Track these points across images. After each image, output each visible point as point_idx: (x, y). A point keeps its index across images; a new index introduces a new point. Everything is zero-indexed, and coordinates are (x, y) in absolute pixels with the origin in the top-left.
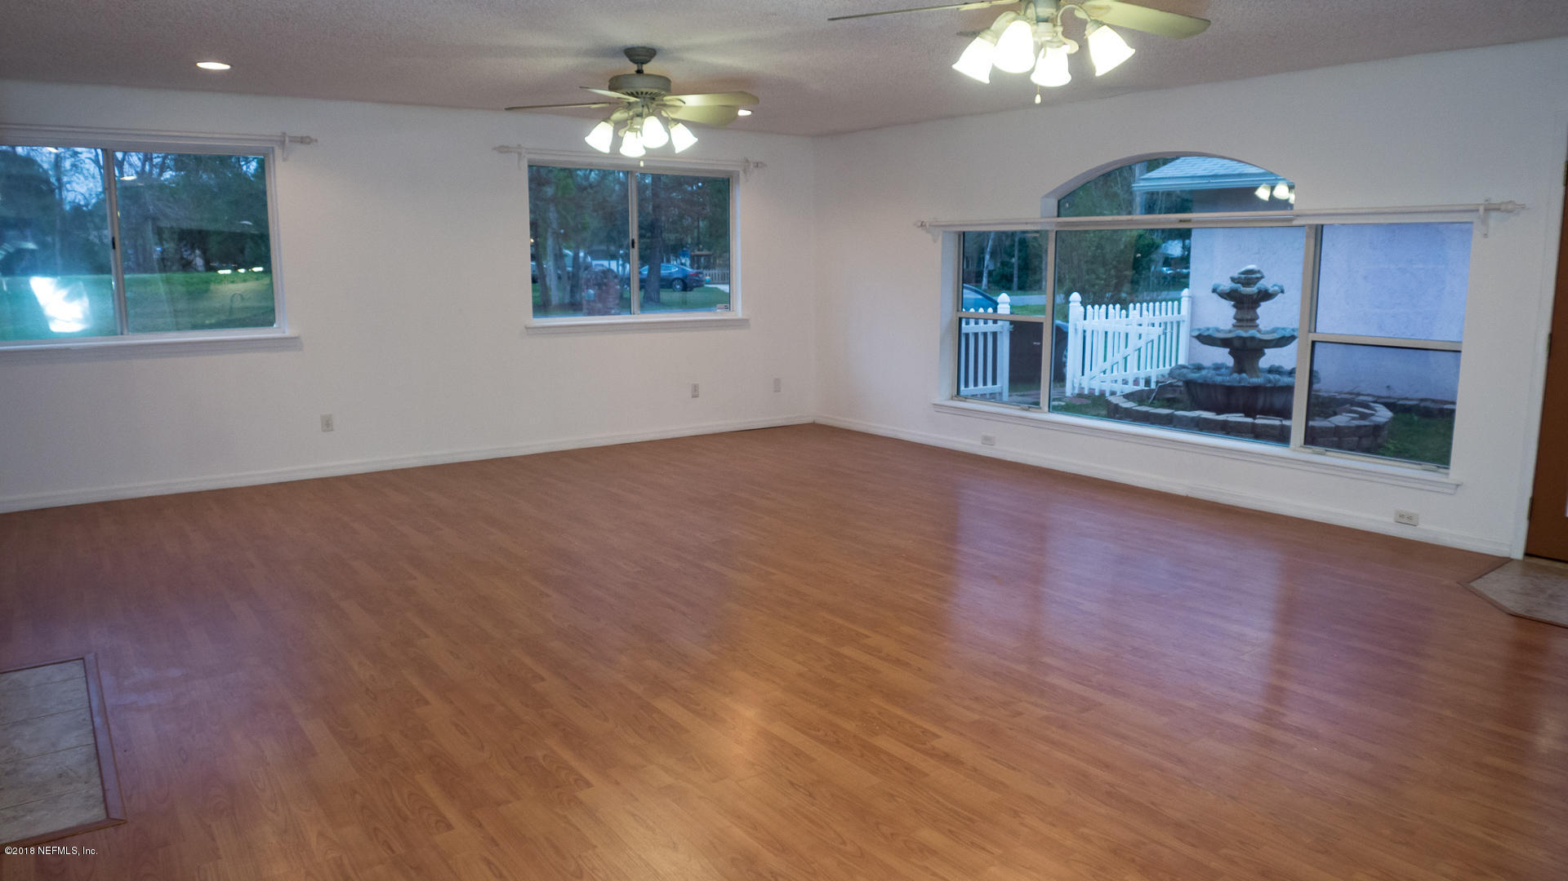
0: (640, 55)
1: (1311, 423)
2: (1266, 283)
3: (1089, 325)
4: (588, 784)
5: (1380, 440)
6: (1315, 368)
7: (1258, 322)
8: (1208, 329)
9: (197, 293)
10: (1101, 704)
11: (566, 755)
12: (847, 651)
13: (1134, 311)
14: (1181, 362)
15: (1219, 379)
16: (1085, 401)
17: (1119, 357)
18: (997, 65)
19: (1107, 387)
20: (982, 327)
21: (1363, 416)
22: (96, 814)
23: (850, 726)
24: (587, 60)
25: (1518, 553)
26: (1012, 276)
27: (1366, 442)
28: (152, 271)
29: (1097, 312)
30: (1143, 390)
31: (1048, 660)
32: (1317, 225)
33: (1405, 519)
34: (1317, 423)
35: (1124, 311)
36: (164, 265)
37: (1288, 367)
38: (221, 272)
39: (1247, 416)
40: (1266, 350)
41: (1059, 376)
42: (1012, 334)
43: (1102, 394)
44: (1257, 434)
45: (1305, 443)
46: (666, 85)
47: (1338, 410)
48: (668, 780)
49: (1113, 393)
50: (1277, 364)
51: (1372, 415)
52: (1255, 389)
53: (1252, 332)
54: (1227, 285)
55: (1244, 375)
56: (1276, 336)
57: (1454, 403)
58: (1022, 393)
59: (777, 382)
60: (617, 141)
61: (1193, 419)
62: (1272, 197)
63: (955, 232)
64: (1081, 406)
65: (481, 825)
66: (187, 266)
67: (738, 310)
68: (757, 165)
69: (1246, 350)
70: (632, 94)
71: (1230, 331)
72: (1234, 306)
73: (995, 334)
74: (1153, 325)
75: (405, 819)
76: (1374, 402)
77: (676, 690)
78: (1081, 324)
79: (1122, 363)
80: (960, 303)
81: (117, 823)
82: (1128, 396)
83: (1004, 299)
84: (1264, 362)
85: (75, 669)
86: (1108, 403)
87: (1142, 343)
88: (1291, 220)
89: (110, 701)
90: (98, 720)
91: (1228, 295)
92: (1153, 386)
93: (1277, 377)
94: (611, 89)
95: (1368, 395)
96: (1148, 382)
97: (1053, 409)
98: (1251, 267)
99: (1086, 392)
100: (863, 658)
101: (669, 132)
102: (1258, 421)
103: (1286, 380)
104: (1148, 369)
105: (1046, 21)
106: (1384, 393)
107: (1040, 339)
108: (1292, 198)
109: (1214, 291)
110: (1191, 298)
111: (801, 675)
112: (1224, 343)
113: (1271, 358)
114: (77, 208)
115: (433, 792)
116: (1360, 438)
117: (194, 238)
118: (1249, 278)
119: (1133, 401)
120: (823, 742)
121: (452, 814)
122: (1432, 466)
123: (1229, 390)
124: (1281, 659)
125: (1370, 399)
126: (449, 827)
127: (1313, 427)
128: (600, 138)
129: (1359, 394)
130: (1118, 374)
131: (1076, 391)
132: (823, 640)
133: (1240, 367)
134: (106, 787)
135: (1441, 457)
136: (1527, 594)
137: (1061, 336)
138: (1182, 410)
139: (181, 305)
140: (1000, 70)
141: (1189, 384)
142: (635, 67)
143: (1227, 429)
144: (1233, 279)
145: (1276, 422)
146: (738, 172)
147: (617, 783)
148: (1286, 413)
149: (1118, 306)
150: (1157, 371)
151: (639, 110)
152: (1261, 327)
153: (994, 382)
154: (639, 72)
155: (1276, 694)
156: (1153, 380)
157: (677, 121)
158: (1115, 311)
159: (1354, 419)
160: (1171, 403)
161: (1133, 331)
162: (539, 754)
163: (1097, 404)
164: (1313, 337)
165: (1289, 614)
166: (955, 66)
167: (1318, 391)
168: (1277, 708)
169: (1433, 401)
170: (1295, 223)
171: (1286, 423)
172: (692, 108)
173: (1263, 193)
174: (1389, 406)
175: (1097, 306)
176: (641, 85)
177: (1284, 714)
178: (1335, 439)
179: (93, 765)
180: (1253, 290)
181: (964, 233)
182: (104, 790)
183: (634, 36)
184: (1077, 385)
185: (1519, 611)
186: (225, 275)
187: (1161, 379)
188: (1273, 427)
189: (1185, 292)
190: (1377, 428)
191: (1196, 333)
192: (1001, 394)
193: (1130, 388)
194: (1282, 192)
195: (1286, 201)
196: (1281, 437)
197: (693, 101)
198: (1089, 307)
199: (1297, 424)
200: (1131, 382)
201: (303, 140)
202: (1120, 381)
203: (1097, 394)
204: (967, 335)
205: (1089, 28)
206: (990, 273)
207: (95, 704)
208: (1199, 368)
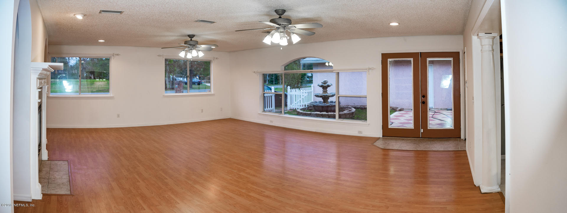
0: (191, 36)
1: (340, 113)
2: (328, 83)
3: (292, 93)
4: (179, 204)
5: (353, 115)
6: (339, 101)
7: (327, 92)
8: (317, 94)
9: (92, 84)
10: (301, 181)
11: (173, 196)
12: (241, 173)
13: (302, 90)
14: (312, 101)
15: (320, 105)
16: (292, 111)
17: (299, 100)
18: (273, 42)
19: (297, 107)
20: (268, 95)
21: (350, 111)
22: (69, 193)
23: (244, 191)
24: (180, 37)
25: (381, 136)
26: (273, 81)
27: (351, 116)
28: (84, 79)
29: (293, 90)
30: (304, 108)
31: (288, 172)
32: (338, 72)
33: (360, 132)
34: (341, 113)
35: (299, 90)
36: (87, 78)
37: (334, 101)
38: (97, 80)
39: (326, 112)
40: (329, 98)
41: (286, 105)
42: (275, 96)
43: (296, 109)
44: (329, 117)
45: (339, 118)
46: (197, 43)
47: (345, 110)
48: (199, 203)
49: (298, 109)
50: (332, 101)
51: (352, 110)
52: (328, 106)
53: (326, 94)
54: (321, 84)
55: (325, 103)
56: (331, 95)
57: (366, 106)
58: (279, 109)
59: (221, 109)
60: (186, 55)
61: (315, 114)
62: (329, 65)
63: (262, 74)
64: (291, 112)
65: (152, 210)
66: (90, 78)
67: (212, 92)
68: (216, 58)
69: (325, 98)
70: (189, 45)
71: (322, 94)
72: (322, 88)
73: (271, 96)
74: (306, 93)
75: (134, 207)
76: (352, 107)
77: (200, 183)
78: (290, 93)
79: (299, 102)
80: (264, 90)
81: (73, 195)
82: (301, 109)
83: (273, 88)
84: (329, 100)
85: (66, 163)
86: (297, 111)
87: (303, 97)
88: (333, 71)
89: (72, 171)
90: (70, 174)
91: (321, 86)
92: (306, 107)
93: (332, 103)
94: (185, 44)
95: (350, 106)
96: (305, 106)
97: (285, 113)
98: (325, 80)
99: (292, 109)
100: (246, 175)
101: (198, 53)
102: (329, 113)
103: (334, 104)
104: (305, 103)
105: (282, 32)
106: (353, 105)
107: (281, 97)
108: (333, 65)
109: (318, 85)
110: (313, 86)
111: (231, 179)
112: (321, 97)
113: (330, 99)
114: (71, 66)
115: (141, 202)
116: (350, 115)
117: (92, 73)
118: (325, 82)
119: (302, 110)
120: (237, 195)
121: (145, 207)
122: (364, 121)
123: (322, 107)
124: (339, 166)
125: (351, 106)
126: (144, 209)
127: (340, 114)
128: (182, 54)
129: (348, 106)
130: (299, 104)
131: (290, 108)
132: (235, 171)
133: (324, 102)
134: (71, 188)
135: (365, 119)
136: (384, 144)
137: (286, 96)
138: (313, 112)
139: (89, 86)
140: (273, 43)
141: (314, 106)
142: (190, 39)
143: (323, 116)
144: (322, 83)
145: (332, 113)
146: (212, 60)
147: (186, 204)
148: (334, 111)
149: (298, 89)
150: (307, 103)
151: (191, 48)
152: (328, 93)
153: (272, 107)
154: (191, 40)
155: (338, 174)
156: (306, 105)
157: (199, 50)
158: (297, 90)
159: (348, 111)
160: (310, 110)
161: (302, 94)
162: (166, 196)
163: (294, 112)
164: (338, 96)
165: (339, 156)
166: (263, 41)
167: (341, 105)
168: (339, 176)
169: (363, 106)
170: (334, 72)
171: (335, 113)
172: (203, 48)
173: (327, 64)
174: (355, 108)
175: (293, 89)
176: (191, 43)
177: (340, 178)
178: (345, 116)
179: (69, 183)
180: (326, 85)
181: (264, 74)
182: (70, 188)
183: (190, 33)
184: (290, 107)
185: (383, 148)
186: (98, 81)
187: (308, 105)
188: (332, 114)
189: (312, 85)
190: (353, 113)
191: (315, 95)
192: (273, 110)
193: (301, 107)
194: (331, 64)
195: (332, 66)
196: (334, 117)
197: (203, 46)
198: (292, 89)
199: (337, 114)
200: (302, 106)
201: (117, 55)
202: (299, 106)
203: (294, 109)
204: (265, 96)
205: (291, 34)
206: (268, 81)
207: (69, 171)
208: (316, 102)
